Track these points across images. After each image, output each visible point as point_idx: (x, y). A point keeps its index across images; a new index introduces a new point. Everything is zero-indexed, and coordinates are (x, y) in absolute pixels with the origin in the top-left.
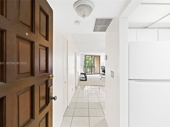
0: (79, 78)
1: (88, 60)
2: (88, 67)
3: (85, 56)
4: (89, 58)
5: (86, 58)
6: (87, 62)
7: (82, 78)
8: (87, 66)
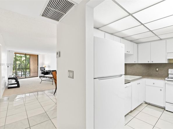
0: (5, 85)
1: (20, 60)
2: (19, 69)
3: (16, 53)
4: (21, 57)
5: (17, 58)
6: (18, 62)
7: (10, 84)
8: (17, 68)
